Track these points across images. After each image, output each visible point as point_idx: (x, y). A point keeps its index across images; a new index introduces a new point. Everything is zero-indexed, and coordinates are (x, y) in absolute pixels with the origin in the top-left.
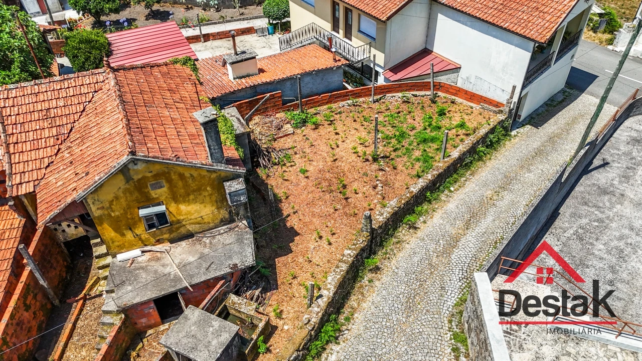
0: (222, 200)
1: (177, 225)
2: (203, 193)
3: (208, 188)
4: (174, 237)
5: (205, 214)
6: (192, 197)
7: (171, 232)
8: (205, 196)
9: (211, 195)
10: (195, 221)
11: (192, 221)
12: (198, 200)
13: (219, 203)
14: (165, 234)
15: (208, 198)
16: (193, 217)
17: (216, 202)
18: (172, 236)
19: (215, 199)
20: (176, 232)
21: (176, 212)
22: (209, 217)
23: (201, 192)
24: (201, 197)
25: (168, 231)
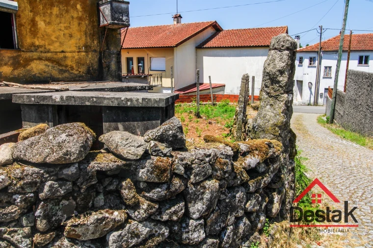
0: (93, 36)
1: (28, 55)
2: (72, 10)
3: (79, 7)
4: (19, 75)
5: (68, 50)
6: (55, 10)
7: (16, 64)
8: (73, 17)
9: (80, 19)
10: (55, 56)
11: (49, 55)
12: (63, 20)
13: (88, 38)
14: (6, 64)
15: (76, 23)
16: (52, 48)
17: (86, 34)
18: (16, 72)
19: (84, 29)
20: (24, 67)
21: (29, 27)
22: (74, 57)
23: (69, 8)
24: (68, 17)
25: (11, 62)
